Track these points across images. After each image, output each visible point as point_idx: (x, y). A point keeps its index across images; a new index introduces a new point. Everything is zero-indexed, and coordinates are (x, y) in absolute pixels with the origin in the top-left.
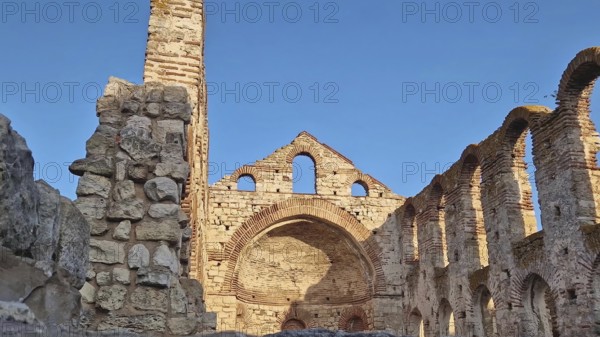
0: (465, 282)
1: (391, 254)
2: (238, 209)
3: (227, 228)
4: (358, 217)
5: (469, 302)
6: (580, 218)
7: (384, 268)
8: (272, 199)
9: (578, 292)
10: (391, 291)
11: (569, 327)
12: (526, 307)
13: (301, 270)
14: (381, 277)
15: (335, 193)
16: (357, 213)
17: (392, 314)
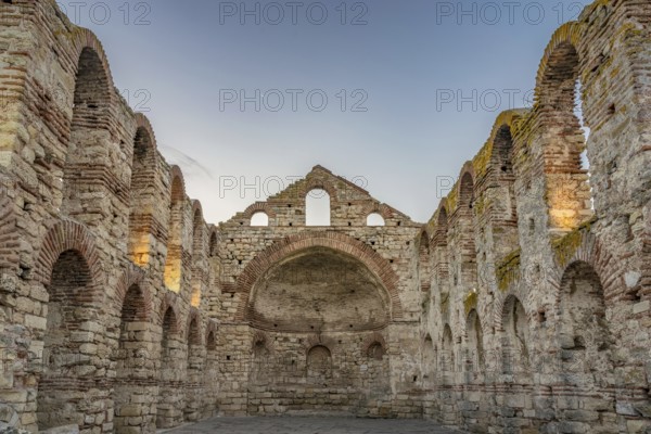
0: (461, 306)
1: (409, 282)
2: (250, 244)
3: (240, 262)
4: (373, 247)
5: (464, 327)
6: (551, 230)
7: (401, 296)
8: (283, 232)
9: (547, 314)
10: (407, 317)
11: (539, 353)
12: (508, 331)
13: (324, 300)
14: (397, 304)
15: (350, 224)
16: (373, 243)
17: (409, 339)
